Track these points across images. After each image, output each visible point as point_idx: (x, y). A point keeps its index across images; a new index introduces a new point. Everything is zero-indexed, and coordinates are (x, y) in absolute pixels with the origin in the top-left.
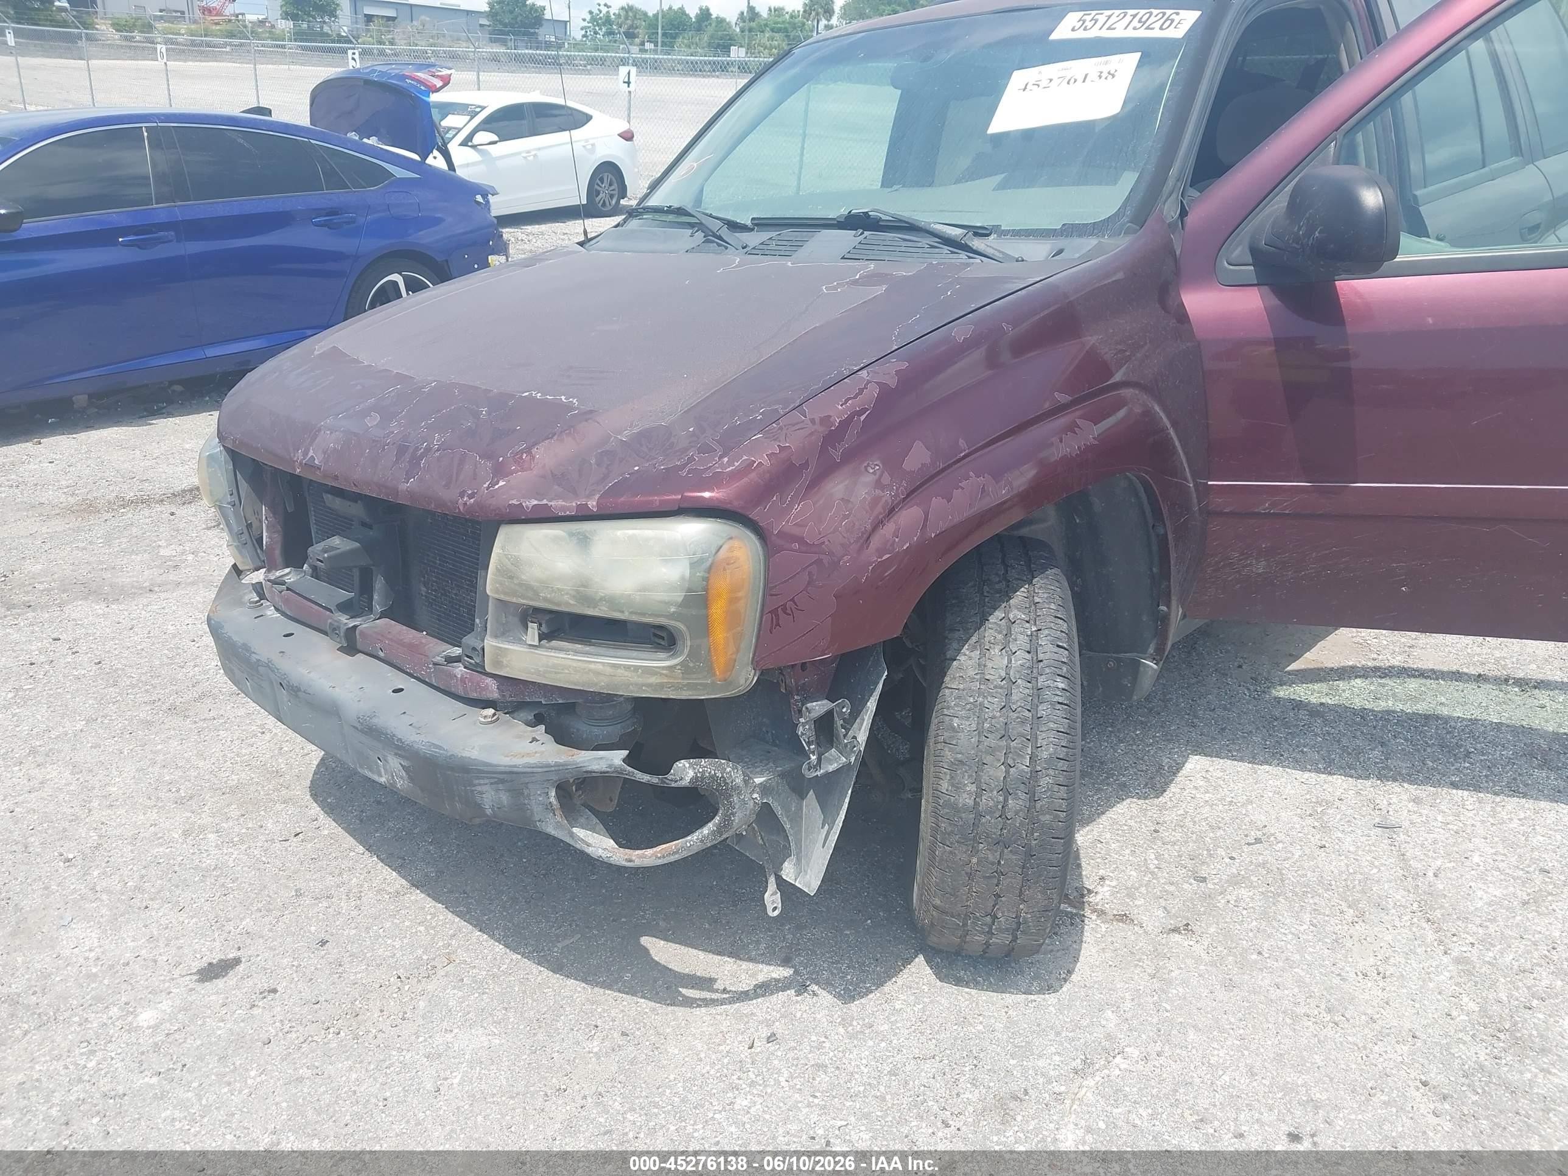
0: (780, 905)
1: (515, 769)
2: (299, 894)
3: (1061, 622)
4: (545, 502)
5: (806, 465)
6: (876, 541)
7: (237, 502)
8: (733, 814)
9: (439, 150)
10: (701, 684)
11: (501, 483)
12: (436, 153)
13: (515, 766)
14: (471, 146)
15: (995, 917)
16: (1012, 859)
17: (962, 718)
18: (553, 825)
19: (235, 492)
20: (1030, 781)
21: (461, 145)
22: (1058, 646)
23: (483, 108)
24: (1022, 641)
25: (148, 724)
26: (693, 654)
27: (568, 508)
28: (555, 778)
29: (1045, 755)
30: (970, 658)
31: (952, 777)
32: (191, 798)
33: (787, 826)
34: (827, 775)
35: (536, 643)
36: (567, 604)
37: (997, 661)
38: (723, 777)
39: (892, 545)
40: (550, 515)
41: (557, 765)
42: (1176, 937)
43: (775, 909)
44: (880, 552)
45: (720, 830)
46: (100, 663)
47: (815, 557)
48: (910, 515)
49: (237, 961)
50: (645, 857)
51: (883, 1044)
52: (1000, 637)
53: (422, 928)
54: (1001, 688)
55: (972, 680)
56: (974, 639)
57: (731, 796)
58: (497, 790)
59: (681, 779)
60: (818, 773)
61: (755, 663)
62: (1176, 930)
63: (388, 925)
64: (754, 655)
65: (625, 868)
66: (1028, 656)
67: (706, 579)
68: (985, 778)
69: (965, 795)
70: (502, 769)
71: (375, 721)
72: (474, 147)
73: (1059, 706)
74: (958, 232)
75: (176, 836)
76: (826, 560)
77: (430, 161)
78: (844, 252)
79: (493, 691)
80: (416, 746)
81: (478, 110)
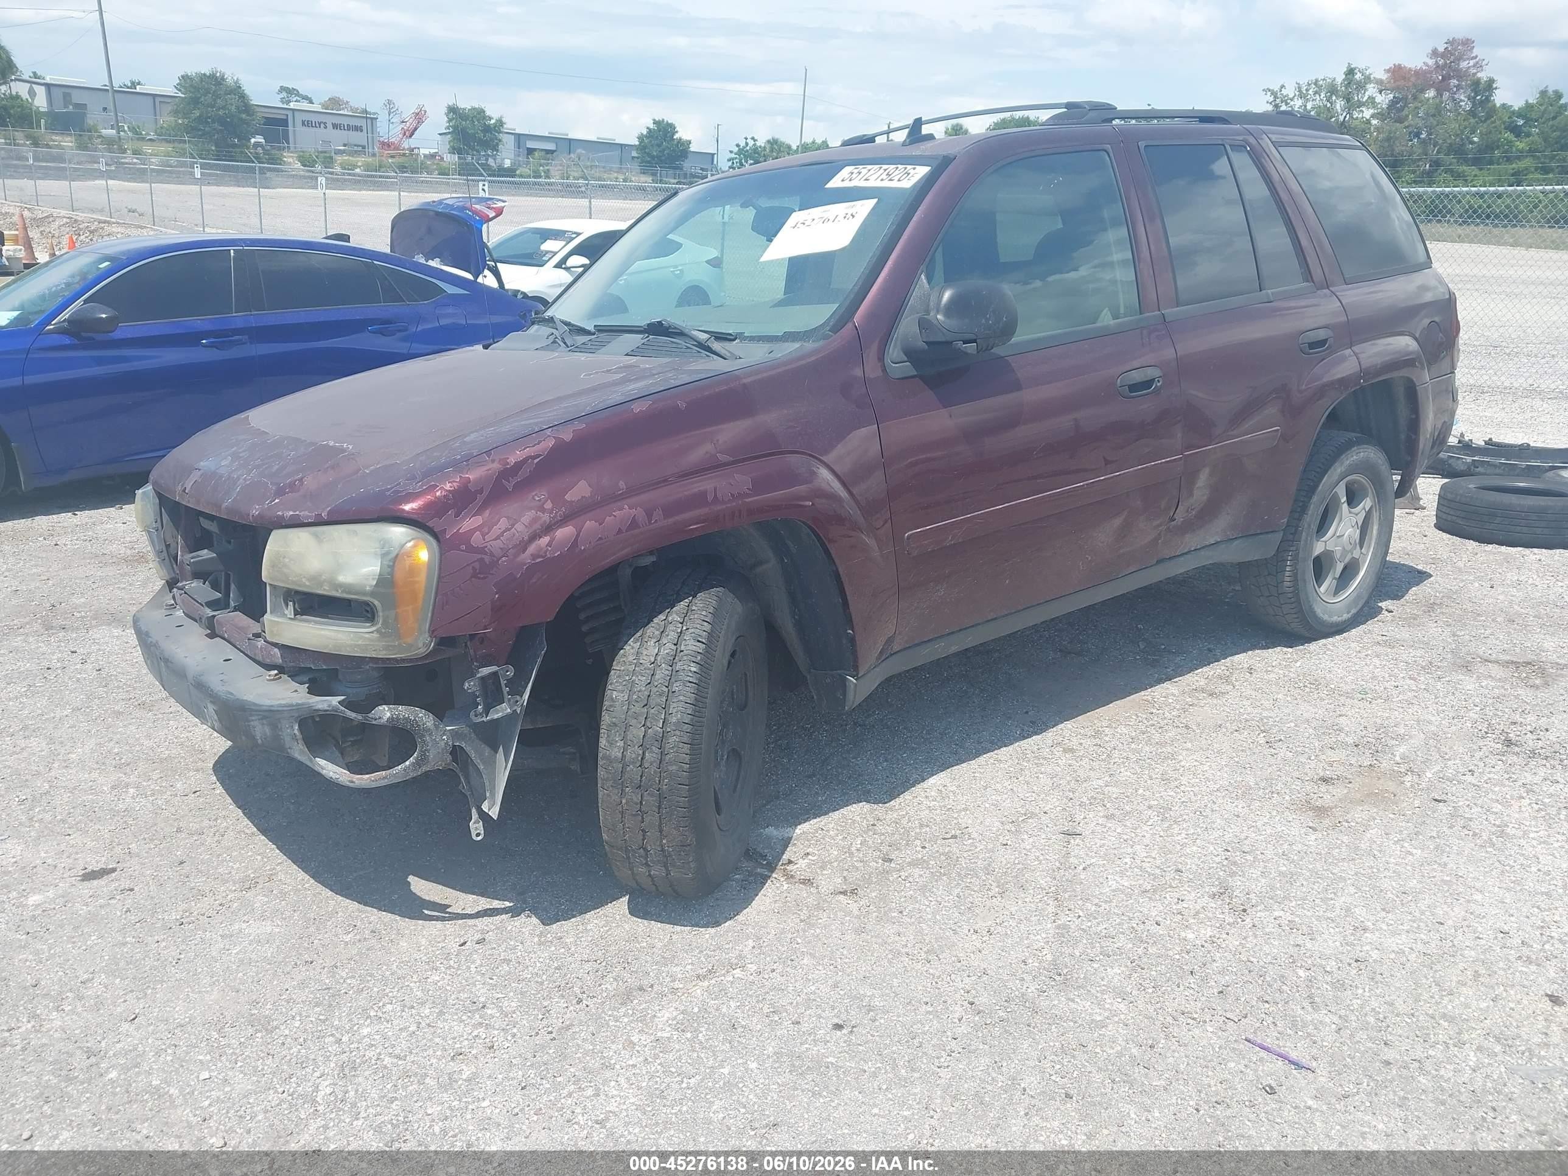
0: (482, 832)
1: (272, 708)
2: (179, 830)
3: (706, 624)
4: (297, 513)
5: (481, 491)
6: (532, 549)
7: (160, 528)
8: (428, 751)
9: (490, 269)
10: (391, 646)
11: (277, 501)
12: (486, 272)
13: (272, 706)
14: (564, 268)
15: (645, 849)
16: (650, 800)
17: (619, 691)
18: (299, 752)
19: (159, 520)
20: (662, 739)
21: (555, 267)
22: (699, 641)
23: (578, 234)
24: (673, 636)
25: (119, 714)
26: (385, 623)
27: (310, 517)
28: (296, 715)
29: (674, 720)
30: (633, 648)
31: (608, 736)
32: (128, 765)
33: (481, 767)
34: (493, 721)
35: (292, 617)
36: (306, 586)
37: (651, 649)
38: (415, 720)
39: (546, 552)
40: (299, 522)
41: (298, 704)
42: (841, 897)
43: (478, 835)
44: (534, 556)
45: (418, 763)
46: (100, 670)
47: (479, 556)
48: (565, 532)
49: (114, 870)
50: (362, 779)
51: (563, 950)
52: (657, 633)
53: (259, 858)
54: (649, 669)
55: (631, 663)
56: (639, 634)
57: (424, 736)
58: (263, 724)
59: (380, 718)
60: (484, 719)
61: (432, 632)
62: (844, 893)
63: (235, 854)
64: (430, 625)
65: (348, 787)
66: (674, 647)
67: (392, 567)
68: (630, 736)
69: (616, 750)
70: (265, 708)
71: (202, 677)
72: (567, 269)
73: (689, 684)
74: (705, 336)
75: (106, 789)
76: (487, 559)
77: (480, 280)
78: (629, 350)
79: (278, 658)
80: (219, 693)
81: (574, 236)
